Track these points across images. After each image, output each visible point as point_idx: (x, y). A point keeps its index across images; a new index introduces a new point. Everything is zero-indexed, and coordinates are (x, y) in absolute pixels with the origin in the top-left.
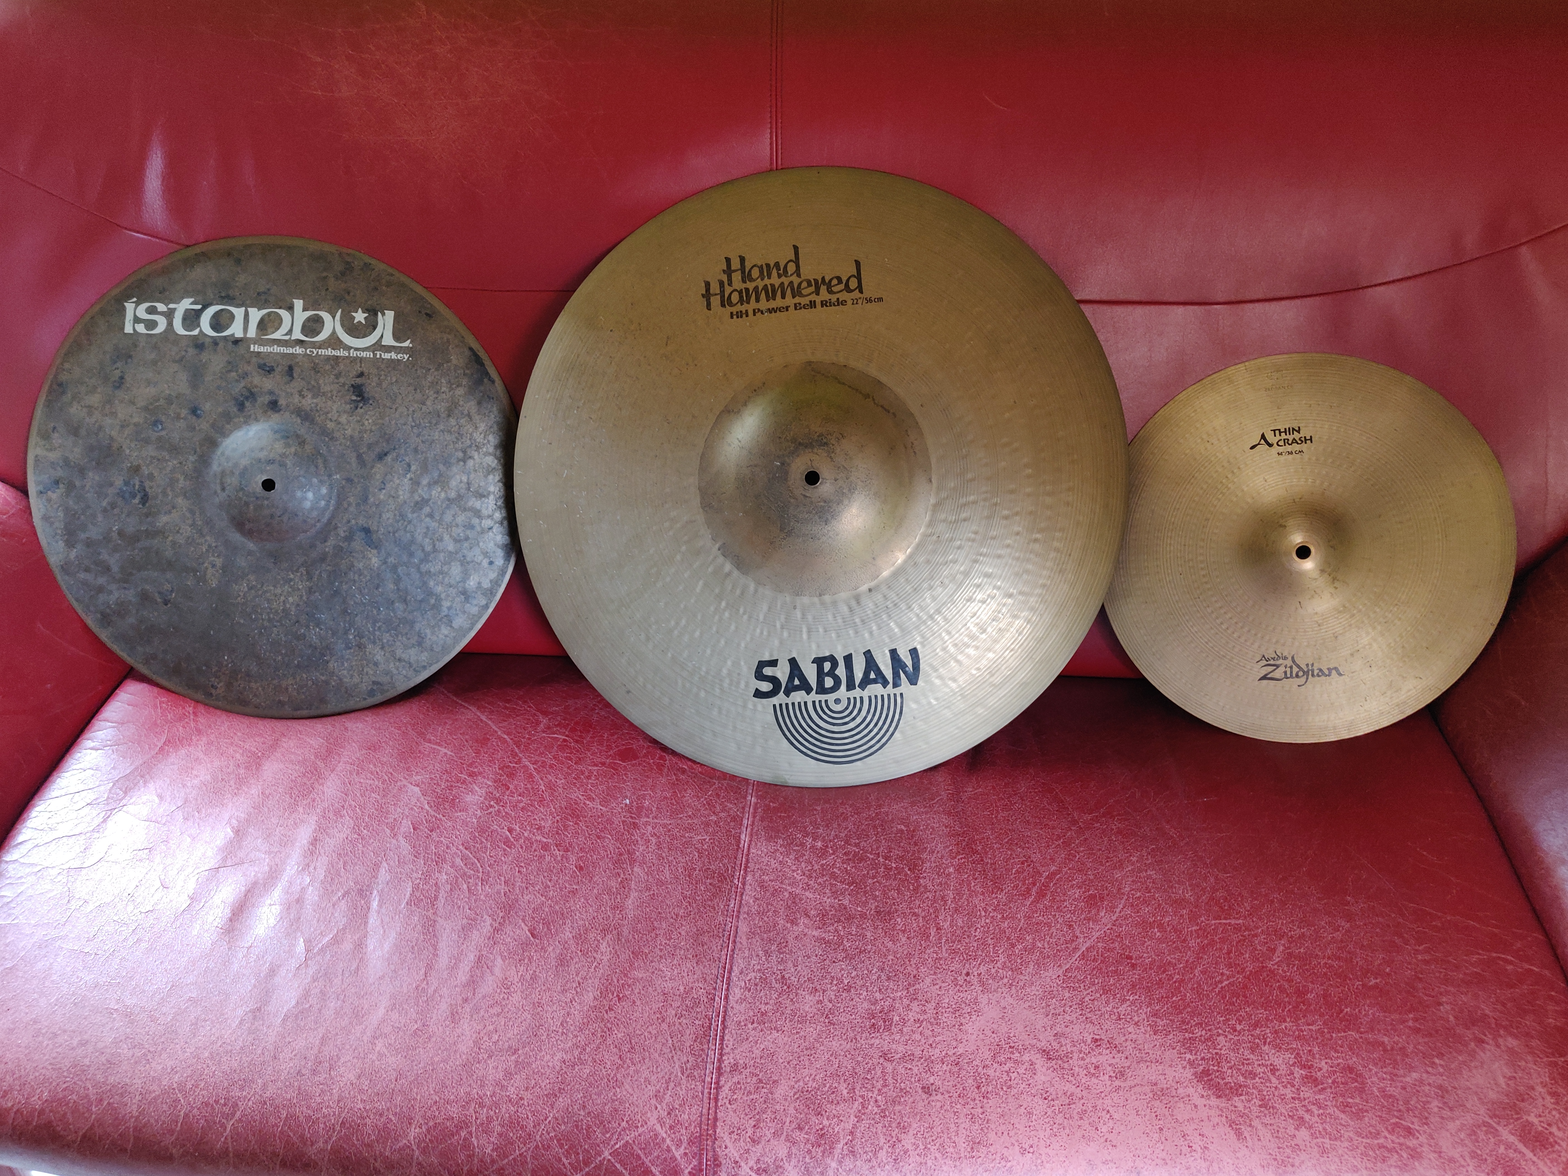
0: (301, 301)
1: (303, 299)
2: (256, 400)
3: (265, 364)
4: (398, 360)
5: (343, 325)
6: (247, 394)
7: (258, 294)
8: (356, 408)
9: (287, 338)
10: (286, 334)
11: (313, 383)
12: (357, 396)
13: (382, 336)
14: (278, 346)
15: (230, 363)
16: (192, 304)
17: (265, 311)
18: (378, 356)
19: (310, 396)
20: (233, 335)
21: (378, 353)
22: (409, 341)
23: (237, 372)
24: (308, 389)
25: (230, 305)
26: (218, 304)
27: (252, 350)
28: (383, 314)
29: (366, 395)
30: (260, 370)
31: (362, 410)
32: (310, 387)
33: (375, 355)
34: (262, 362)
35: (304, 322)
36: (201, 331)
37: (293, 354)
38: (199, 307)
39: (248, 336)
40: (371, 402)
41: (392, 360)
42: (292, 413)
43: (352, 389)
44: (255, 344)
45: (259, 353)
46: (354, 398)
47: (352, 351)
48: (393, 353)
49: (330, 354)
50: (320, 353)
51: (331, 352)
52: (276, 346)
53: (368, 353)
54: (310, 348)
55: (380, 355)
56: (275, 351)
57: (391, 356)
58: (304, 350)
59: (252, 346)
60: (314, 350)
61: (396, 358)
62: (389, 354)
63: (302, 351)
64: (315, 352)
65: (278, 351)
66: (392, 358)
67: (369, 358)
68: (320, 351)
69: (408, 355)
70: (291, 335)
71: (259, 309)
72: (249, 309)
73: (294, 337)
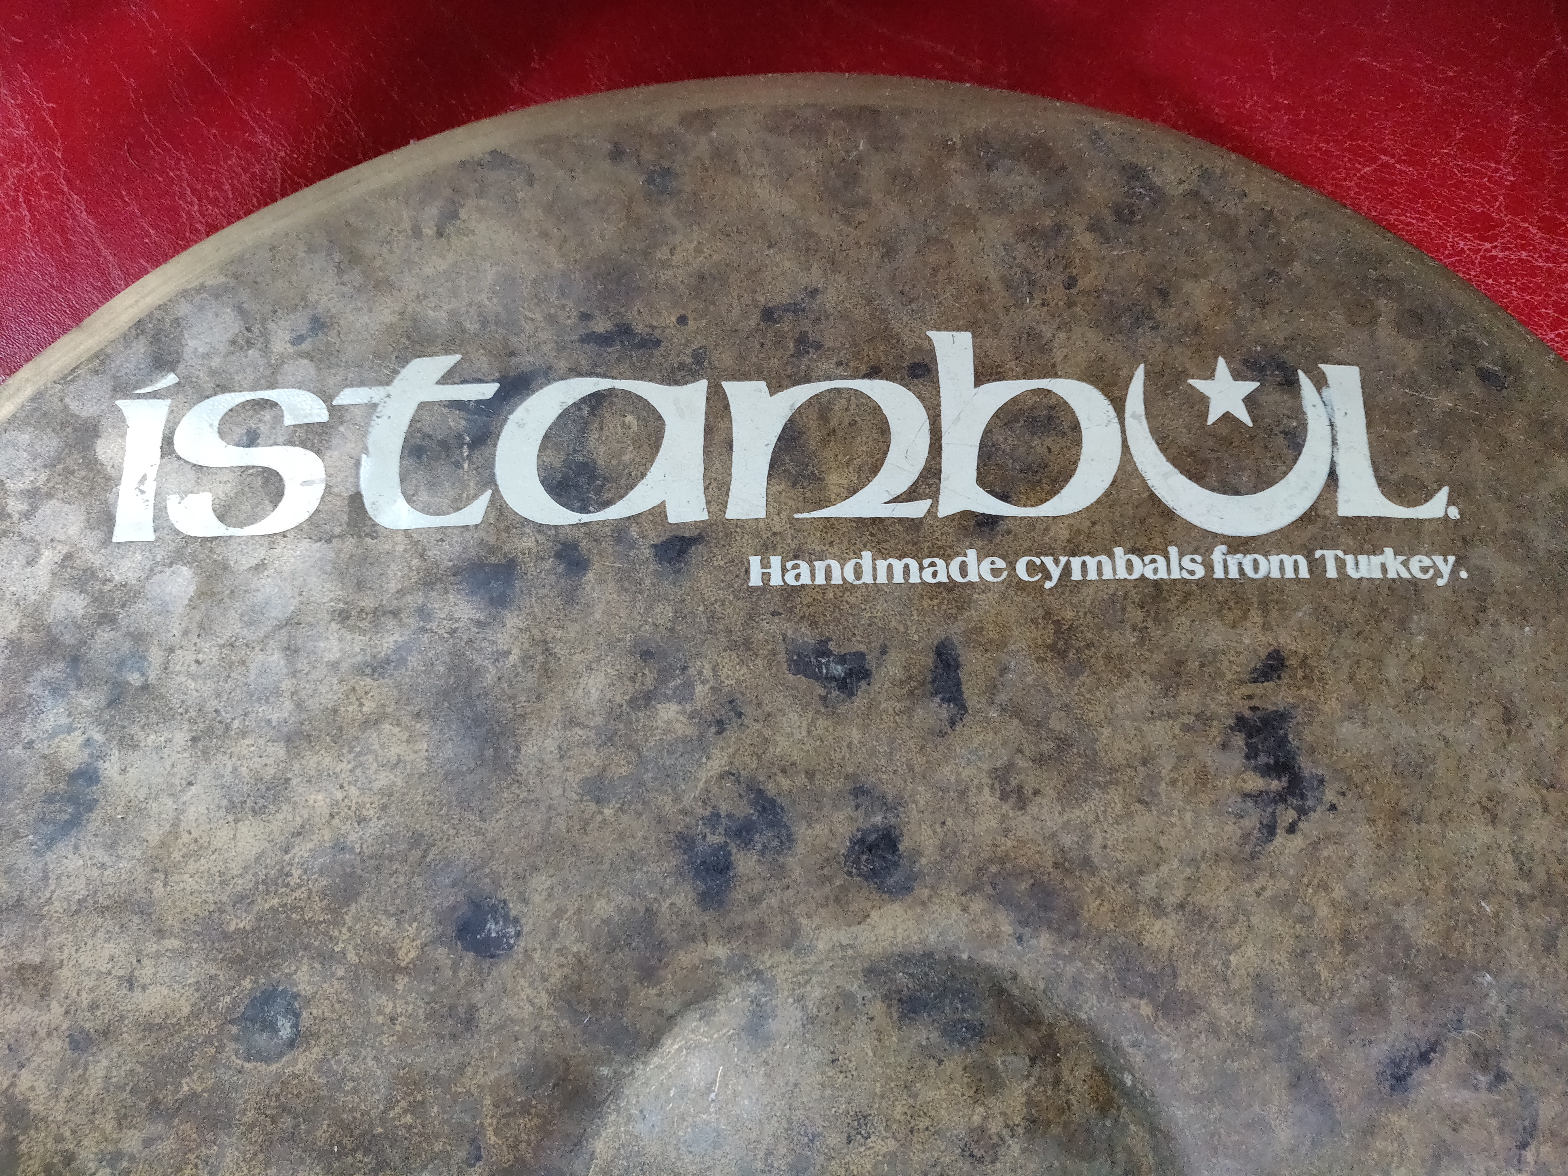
0: (965, 338)
1: (970, 326)
2: (787, 842)
3: (822, 650)
4: (1414, 582)
5: (1163, 442)
6: (744, 810)
7: (768, 315)
8: (1270, 830)
9: (917, 509)
10: (911, 495)
11: (1057, 723)
12: (1267, 771)
13: (1333, 476)
14: (881, 553)
15: (646, 655)
16: (446, 379)
17: (801, 394)
18: (1332, 572)
19: (1050, 792)
20: (659, 512)
21: (1329, 556)
22: (1443, 494)
23: (684, 694)
24: (1040, 760)
25: (640, 374)
26: (576, 372)
27: (755, 580)
28: (1320, 382)
29: (1306, 766)
30: (801, 682)
31: (1297, 842)
32: (1048, 746)
33: (1317, 566)
34: (807, 636)
35: (988, 432)
36: (498, 506)
37: (950, 586)
38: (488, 390)
39: (732, 513)
40: (1330, 796)
41: (1394, 587)
42: (974, 889)
43: (1239, 740)
44: (766, 550)
45: (790, 593)
46: (1255, 782)
47: (1218, 554)
48: (1389, 551)
49: (1122, 574)
50: (1076, 575)
51: (1129, 566)
52: (867, 555)
53: (1288, 561)
54: (1028, 552)
55: (1341, 565)
56: (867, 578)
57: (1384, 568)
58: (1000, 564)
59: (755, 562)
60: (1048, 561)
61: (1405, 575)
62: (1376, 560)
63: (995, 572)
64: (1056, 573)
65: (882, 579)
66: (1392, 575)
67: (1298, 580)
68: (1076, 562)
69: (1451, 559)
70: (935, 496)
71: (775, 388)
72: (728, 386)
73: (948, 506)
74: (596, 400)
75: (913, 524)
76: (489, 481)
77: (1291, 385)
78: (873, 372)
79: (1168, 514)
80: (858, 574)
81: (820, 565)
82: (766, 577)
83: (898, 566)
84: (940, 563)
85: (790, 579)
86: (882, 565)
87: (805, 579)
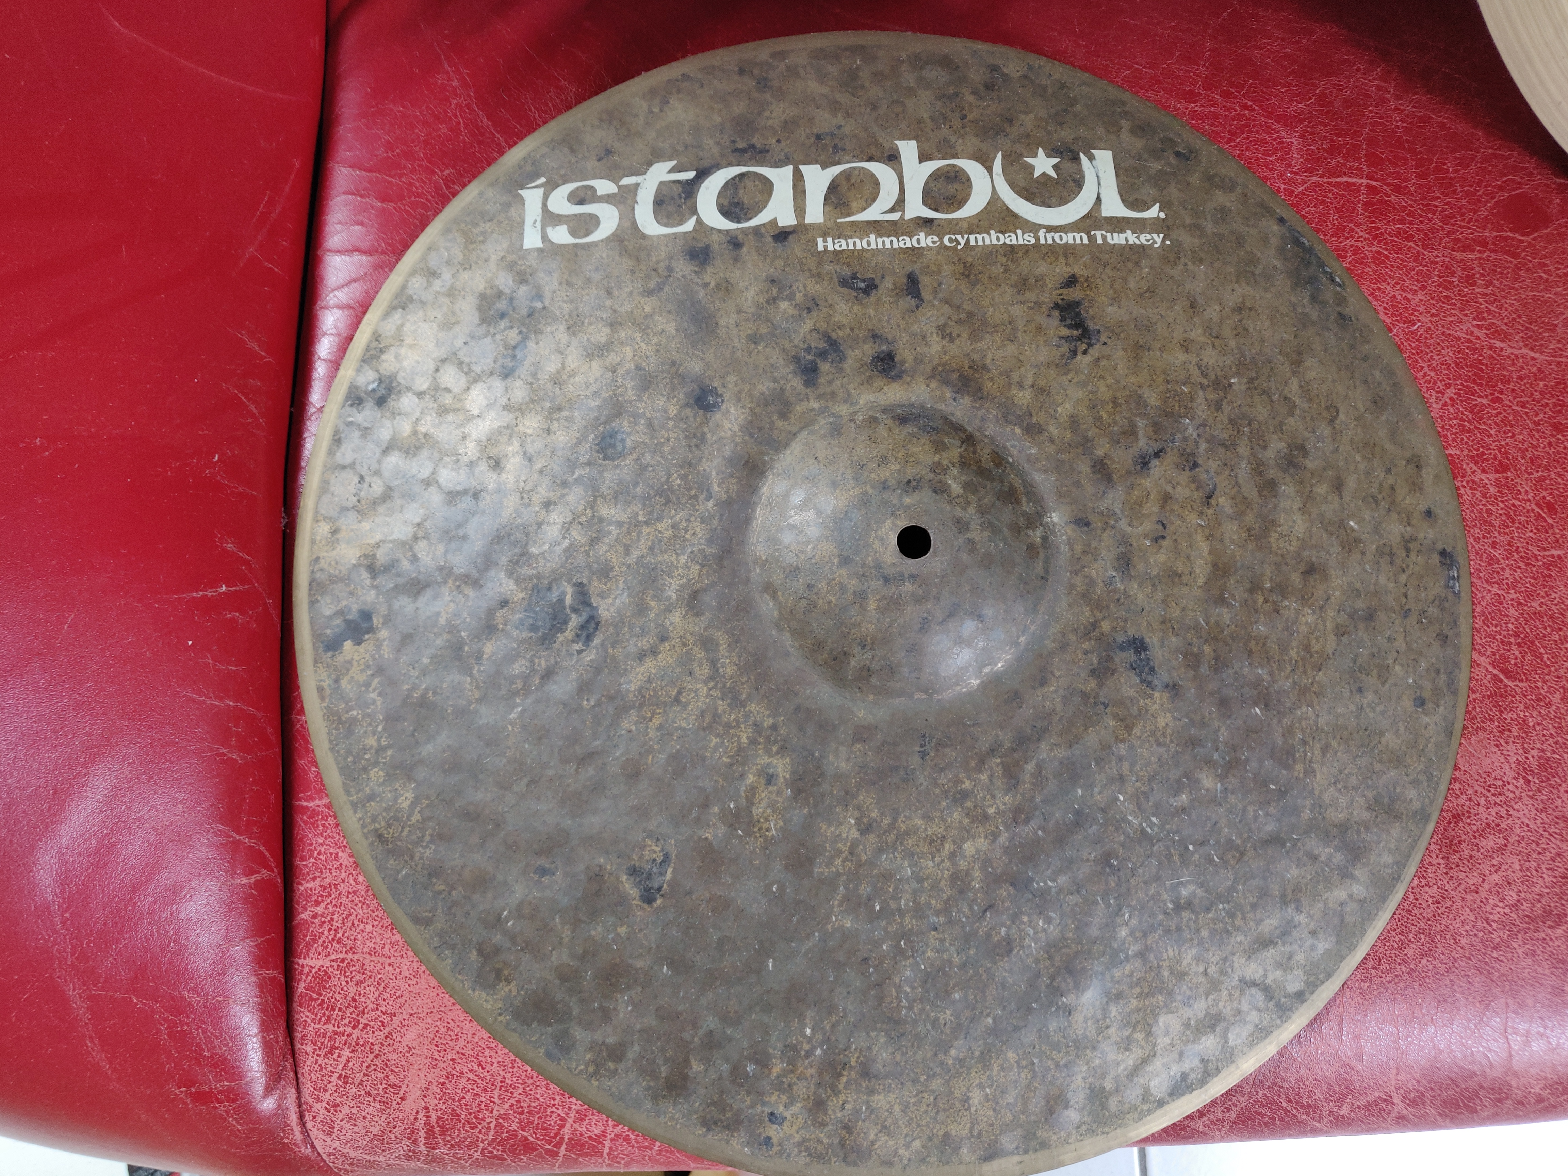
0: (913, 143)
1: (915, 138)
2: (842, 358)
3: (854, 276)
4: (1142, 246)
5: (1012, 185)
6: (822, 345)
7: (819, 137)
8: (1074, 353)
9: (895, 216)
10: (892, 210)
11: (967, 306)
12: (1070, 327)
13: (1099, 199)
14: (879, 235)
15: (773, 281)
16: (671, 171)
17: (836, 170)
18: (1100, 241)
19: (965, 335)
20: (774, 222)
21: (1099, 234)
22: (1157, 207)
23: (791, 298)
24: (959, 322)
25: (761, 164)
26: (730, 165)
27: (821, 248)
28: (1091, 158)
29: (1091, 325)
30: (845, 290)
31: (1088, 359)
32: (963, 316)
33: (1092, 238)
34: (846, 271)
35: (927, 183)
36: (699, 222)
37: (913, 249)
38: (691, 175)
39: (808, 220)
40: (1103, 338)
41: (1132, 247)
42: (932, 377)
43: (1056, 313)
44: (825, 235)
45: (836, 253)
46: (1065, 332)
47: (1041, 233)
48: (1129, 232)
49: (995, 242)
50: (973, 243)
51: (998, 239)
52: (872, 237)
53: (1078, 236)
54: (949, 233)
55: (1104, 238)
56: (873, 246)
57: (1126, 239)
58: (936, 239)
59: (820, 240)
60: (959, 237)
61: (1138, 242)
62: (1122, 236)
63: (933, 242)
64: (963, 242)
65: (880, 246)
66: (1131, 242)
67: (1082, 244)
68: (972, 237)
69: (1162, 236)
70: (903, 211)
71: (824, 167)
72: (802, 168)
73: (910, 214)
74: (742, 176)
75: (894, 223)
76: (694, 211)
77: (1076, 159)
78: (870, 159)
79: (1015, 216)
80: (869, 244)
81: (850, 241)
82: (826, 247)
83: (887, 241)
84: (907, 239)
85: (837, 247)
86: (880, 240)
87: (844, 247)
